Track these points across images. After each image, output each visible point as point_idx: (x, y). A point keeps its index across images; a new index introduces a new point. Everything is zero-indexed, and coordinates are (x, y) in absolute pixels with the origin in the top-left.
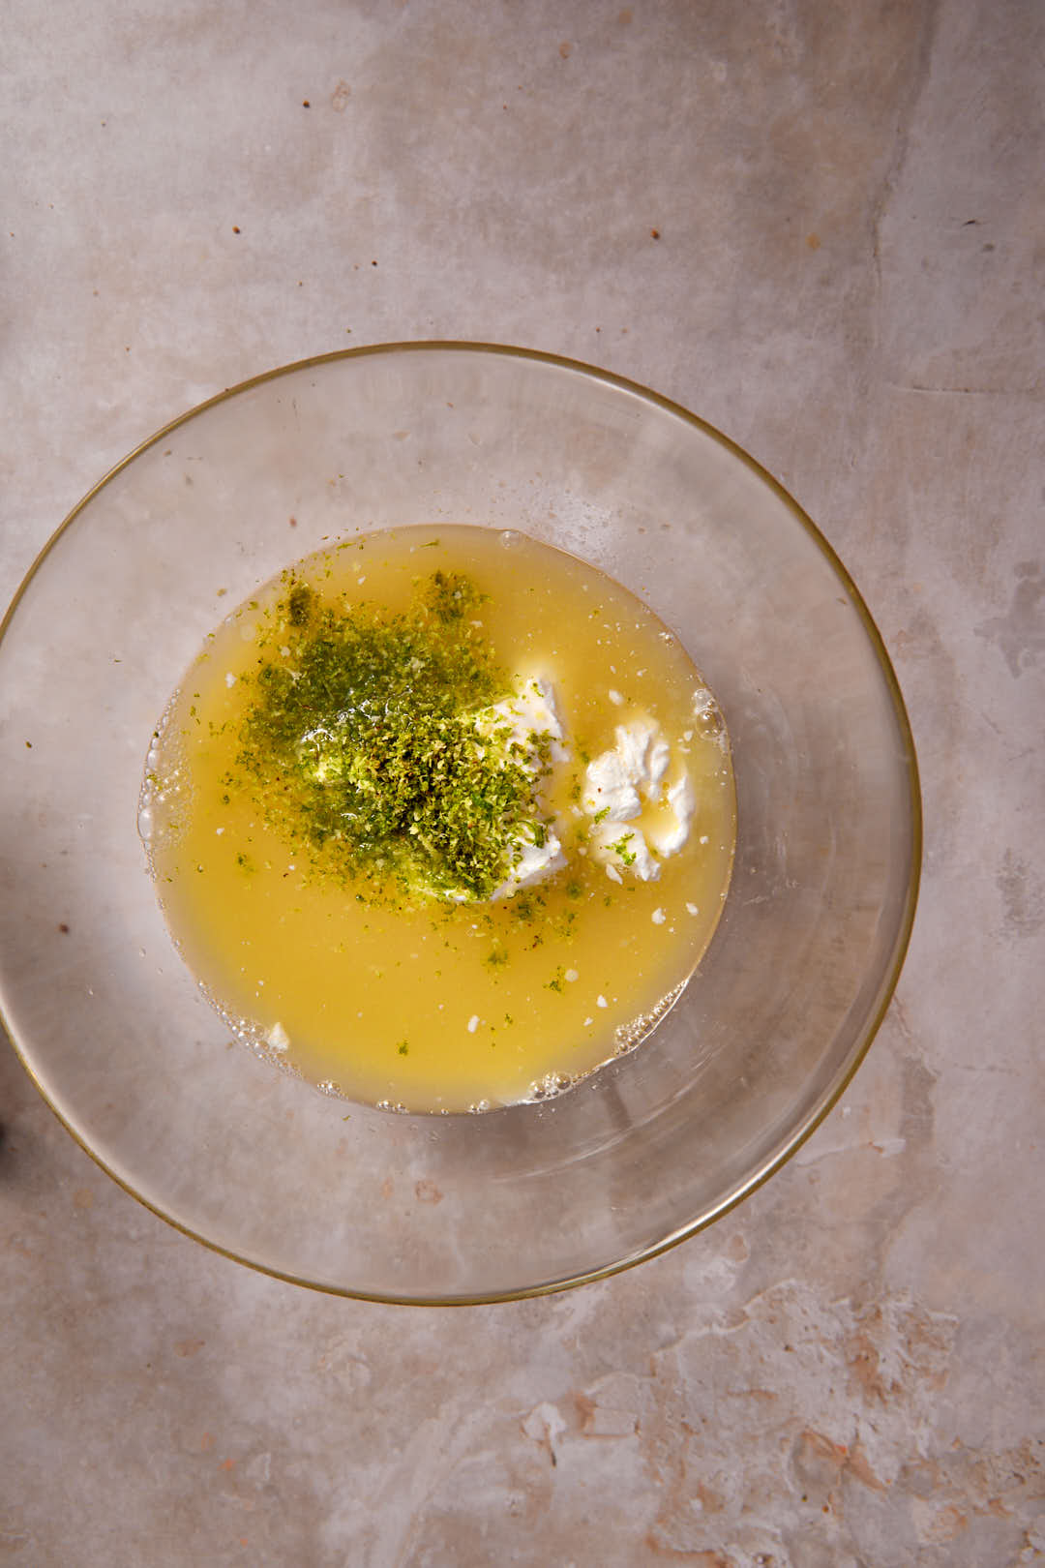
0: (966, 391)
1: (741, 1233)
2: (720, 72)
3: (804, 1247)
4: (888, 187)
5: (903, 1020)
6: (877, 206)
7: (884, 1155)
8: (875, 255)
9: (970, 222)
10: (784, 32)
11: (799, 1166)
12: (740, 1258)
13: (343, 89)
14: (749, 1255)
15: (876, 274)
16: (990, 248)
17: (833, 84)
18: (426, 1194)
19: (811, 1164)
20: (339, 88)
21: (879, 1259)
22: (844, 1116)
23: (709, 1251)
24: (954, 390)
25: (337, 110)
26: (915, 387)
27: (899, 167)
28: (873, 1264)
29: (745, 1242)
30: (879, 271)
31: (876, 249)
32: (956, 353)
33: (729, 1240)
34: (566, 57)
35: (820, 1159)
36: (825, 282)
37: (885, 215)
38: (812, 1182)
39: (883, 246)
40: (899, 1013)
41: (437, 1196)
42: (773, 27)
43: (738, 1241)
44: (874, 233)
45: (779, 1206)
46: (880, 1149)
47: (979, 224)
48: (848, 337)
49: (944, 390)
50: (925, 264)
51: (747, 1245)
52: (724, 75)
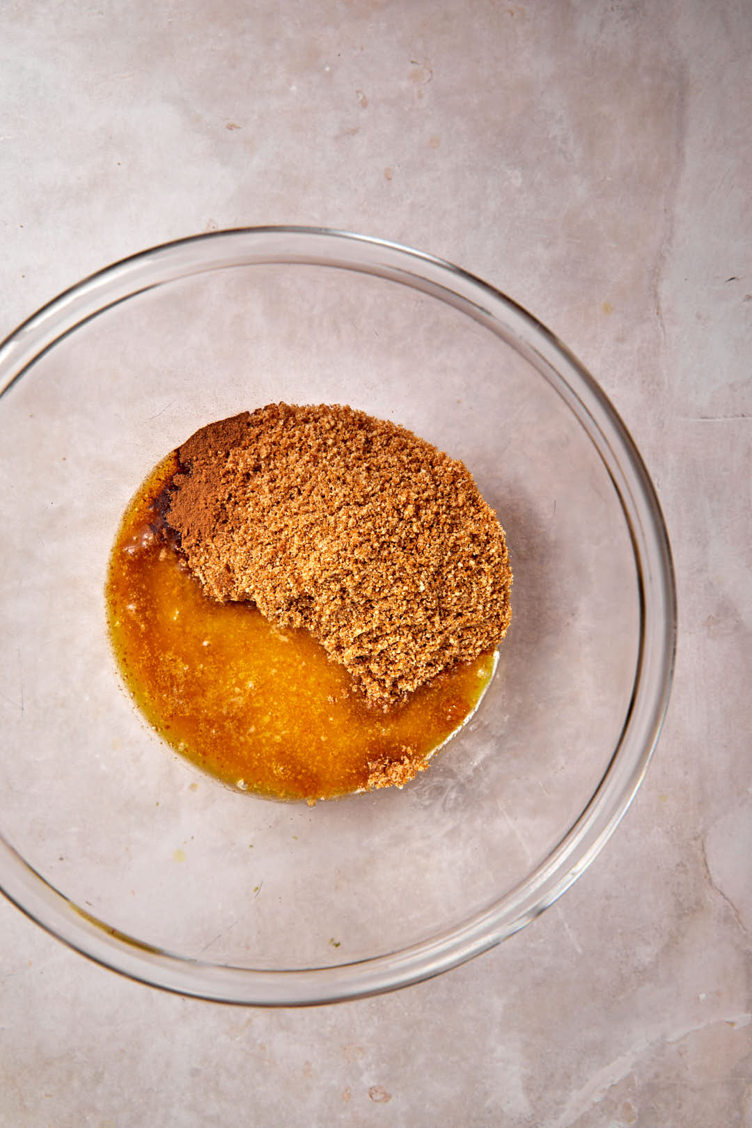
0: (743, 416)
1: (629, 1100)
2: (516, 179)
3: (680, 1107)
4: (663, 258)
5: (740, 921)
6: (655, 274)
7: (736, 1027)
8: (658, 314)
9: (732, 279)
10: (565, 141)
11: (669, 1043)
12: (629, 1121)
14: (637, 1117)
15: (661, 328)
16: (749, 298)
17: (608, 179)
18: (378, 1097)
19: (678, 1041)
21: (741, 1110)
22: (701, 1001)
23: (605, 1117)
24: (732, 417)
26: (703, 418)
27: (669, 240)
28: (736, 1114)
29: (633, 1107)
30: (662, 325)
31: (658, 308)
32: (731, 386)
33: (620, 1107)
34: (390, 179)
35: (685, 1036)
36: (620, 340)
37: (662, 280)
38: (681, 1054)
39: (664, 305)
40: (737, 916)
41: (387, 1097)
42: (555, 138)
43: (627, 1107)
44: (656, 295)
45: (657, 1076)
46: (732, 1024)
47: (738, 279)
48: (644, 382)
49: (725, 417)
50: (699, 317)
51: (635, 1109)
52: (520, 180)
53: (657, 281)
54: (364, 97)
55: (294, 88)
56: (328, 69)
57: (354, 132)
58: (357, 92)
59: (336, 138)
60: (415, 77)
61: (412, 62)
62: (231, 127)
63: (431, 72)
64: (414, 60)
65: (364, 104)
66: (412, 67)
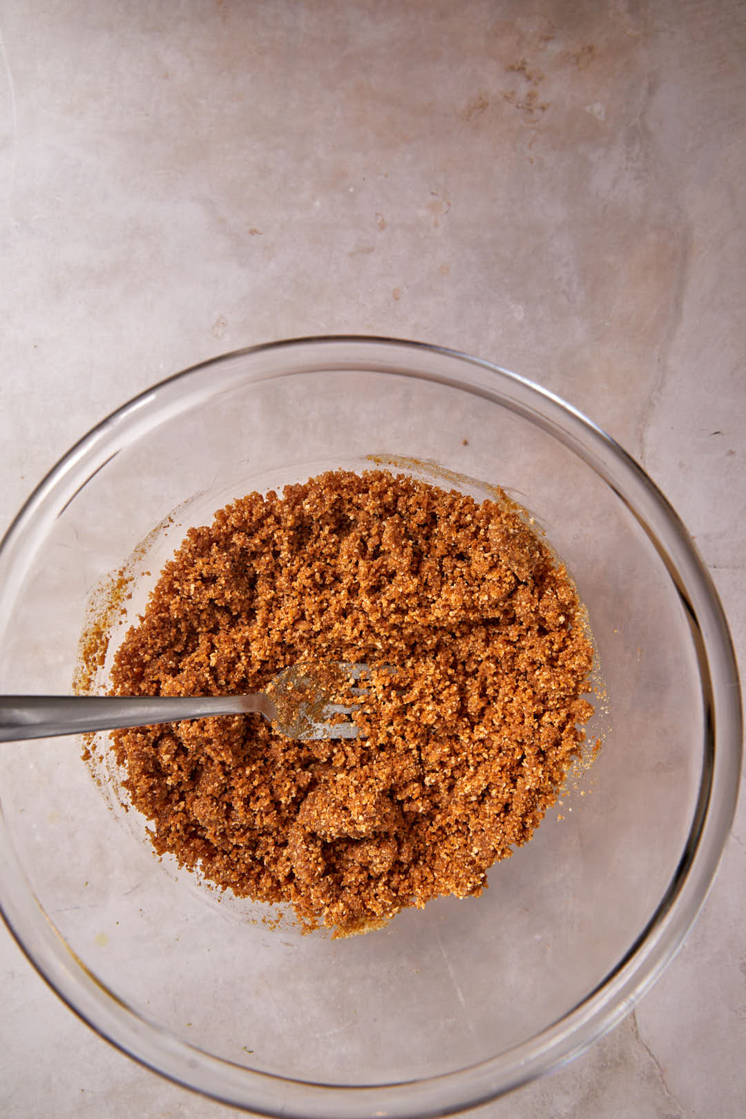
2: (519, 313)
4: (651, 404)
5: (663, 1082)
6: (643, 419)
8: (642, 458)
9: (716, 433)
10: (569, 283)
13: (222, 321)
16: (732, 453)
17: (607, 324)
20: (218, 321)
25: (216, 336)
27: (660, 389)
31: (643, 452)
34: (397, 299)
37: (649, 426)
39: (648, 450)
40: (661, 1076)
42: (560, 279)
44: (641, 440)
47: (723, 434)
50: (681, 465)
52: (522, 315)
53: (644, 426)
54: (383, 220)
55: (317, 204)
56: (351, 190)
57: (370, 250)
58: (377, 214)
59: (352, 255)
60: (433, 207)
61: (432, 193)
62: (253, 232)
63: (449, 205)
64: (435, 192)
65: (382, 226)
66: (430, 198)
